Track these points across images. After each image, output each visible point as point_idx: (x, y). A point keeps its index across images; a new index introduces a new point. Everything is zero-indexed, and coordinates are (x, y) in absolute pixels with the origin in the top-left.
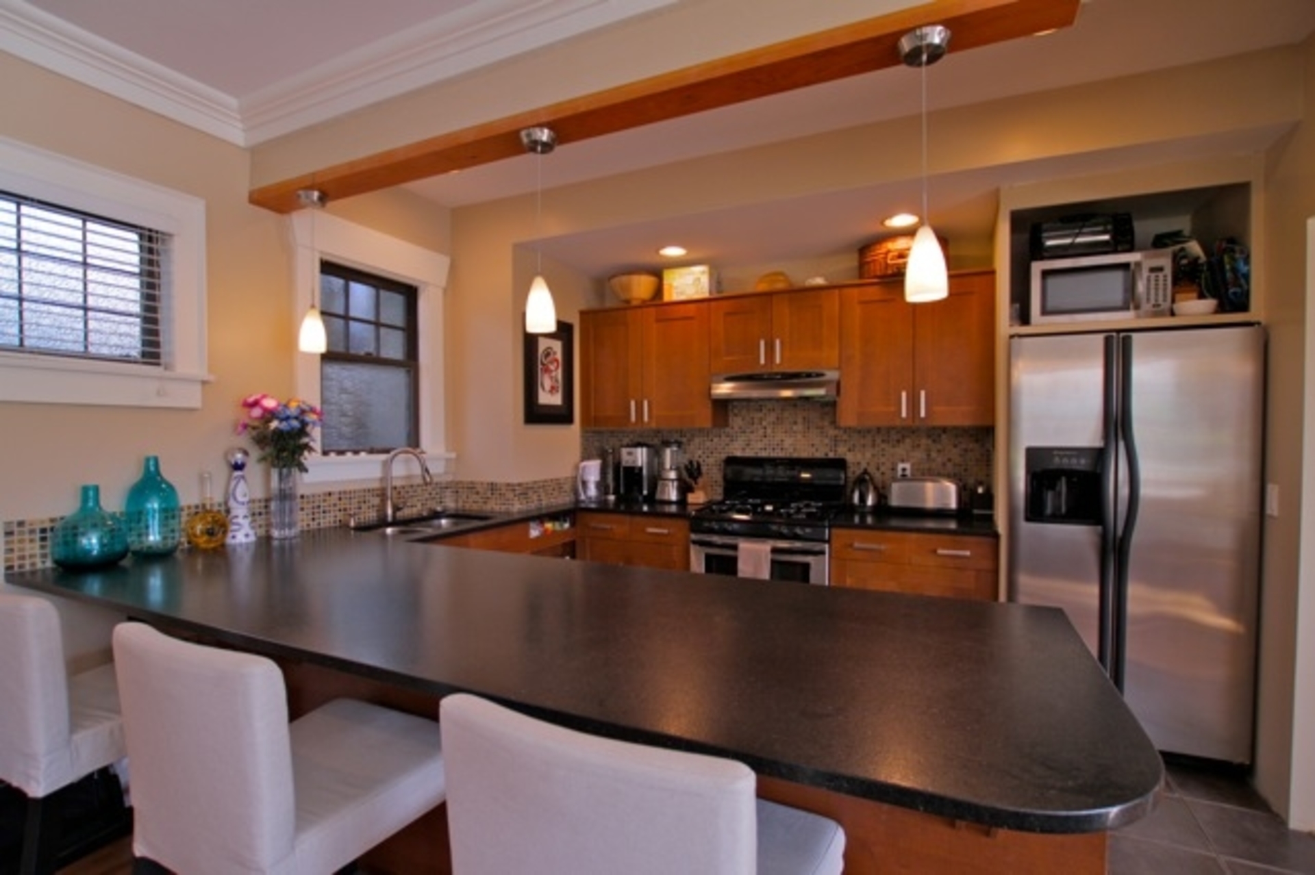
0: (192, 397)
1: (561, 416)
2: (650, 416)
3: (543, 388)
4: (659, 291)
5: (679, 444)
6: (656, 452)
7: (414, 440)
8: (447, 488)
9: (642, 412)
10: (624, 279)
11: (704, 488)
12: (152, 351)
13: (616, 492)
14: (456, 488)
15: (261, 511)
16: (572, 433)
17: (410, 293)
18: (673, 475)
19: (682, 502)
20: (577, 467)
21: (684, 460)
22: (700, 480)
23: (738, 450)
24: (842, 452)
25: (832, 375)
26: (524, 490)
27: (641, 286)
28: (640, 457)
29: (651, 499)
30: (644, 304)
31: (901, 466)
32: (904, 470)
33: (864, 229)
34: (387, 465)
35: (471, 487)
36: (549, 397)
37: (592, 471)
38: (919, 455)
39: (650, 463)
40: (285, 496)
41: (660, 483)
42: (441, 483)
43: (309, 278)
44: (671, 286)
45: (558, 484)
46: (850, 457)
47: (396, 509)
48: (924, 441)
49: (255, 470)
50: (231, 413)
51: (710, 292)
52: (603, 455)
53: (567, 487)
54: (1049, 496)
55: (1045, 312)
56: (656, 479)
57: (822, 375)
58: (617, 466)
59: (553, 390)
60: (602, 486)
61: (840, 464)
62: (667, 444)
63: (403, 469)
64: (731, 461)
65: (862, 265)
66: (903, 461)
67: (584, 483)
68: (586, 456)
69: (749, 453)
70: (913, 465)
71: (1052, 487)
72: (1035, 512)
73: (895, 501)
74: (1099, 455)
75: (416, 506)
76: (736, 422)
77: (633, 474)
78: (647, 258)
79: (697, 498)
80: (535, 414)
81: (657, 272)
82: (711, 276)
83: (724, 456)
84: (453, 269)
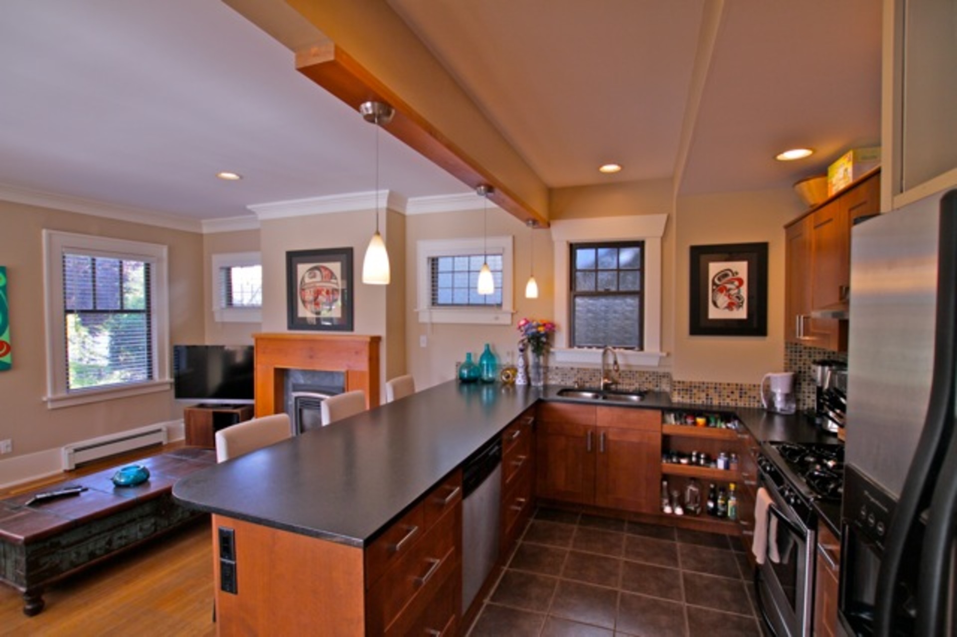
0: (506, 319)
3: (716, 305)
7: (641, 342)
8: (664, 376)
9: (801, 327)
17: (641, 246)
34: (604, 356)
42: (657, 373)
44: (832, 184)
59: (732, 305)
75: (633, 385)
80: (704, 327)
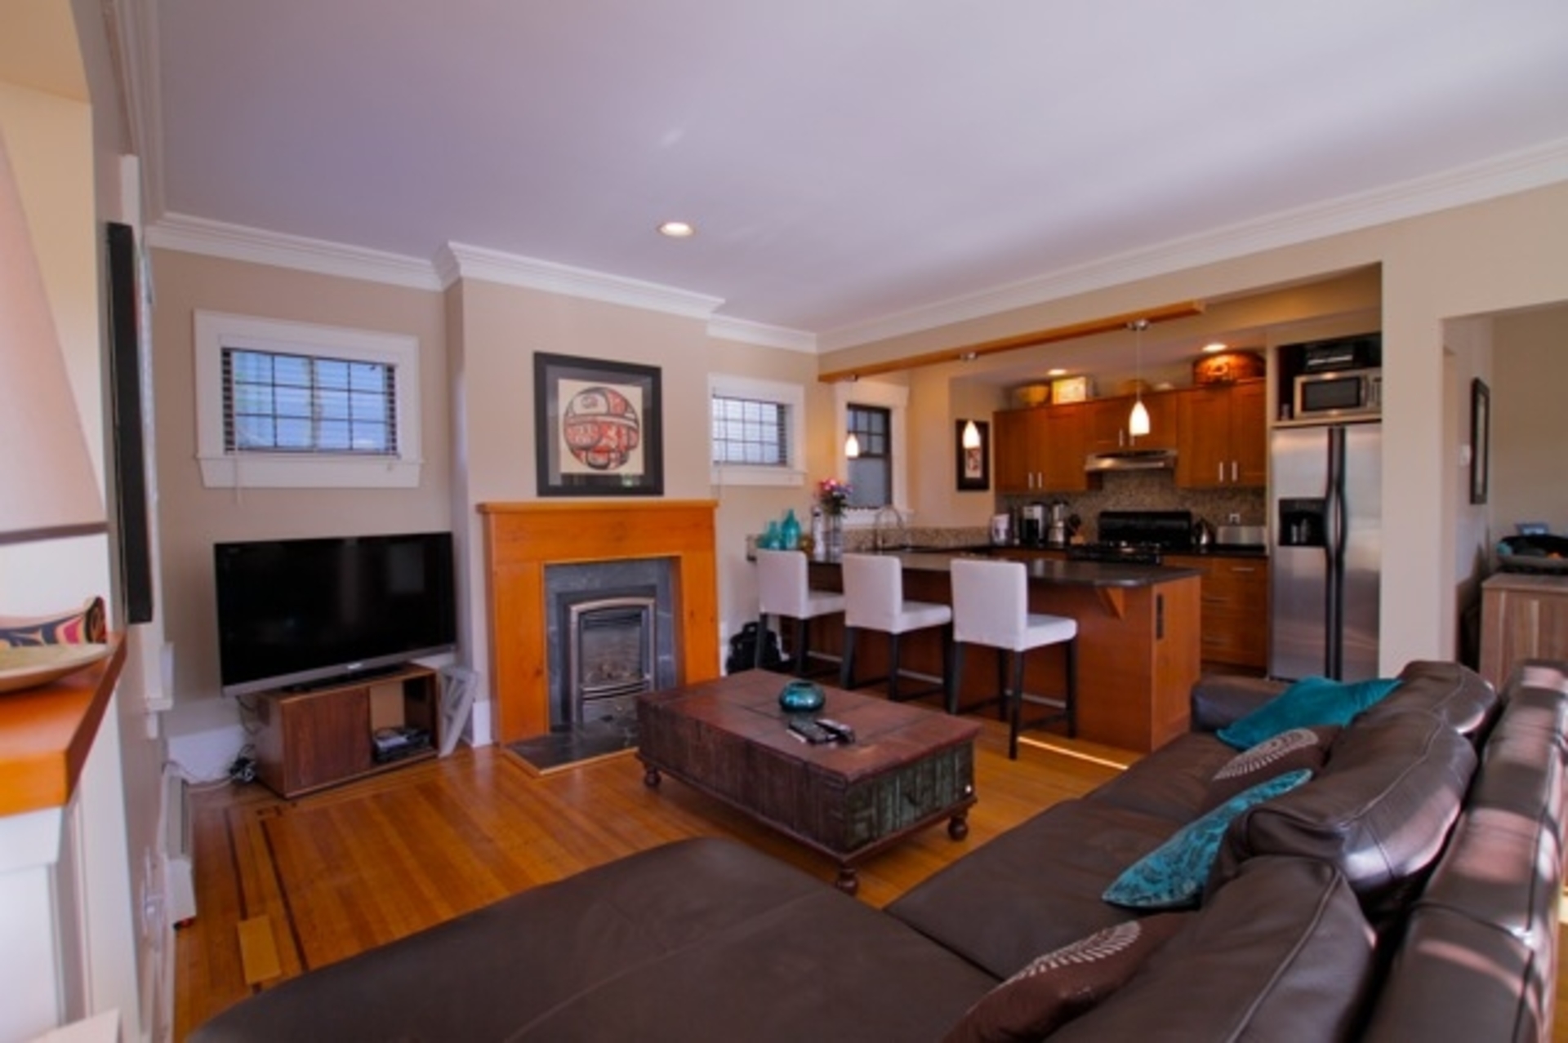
0: (799, 481)
1: (980, 485)
2: (1043, 483)
3: (969, 467)
4: (1049, 396)
5: (1066, 503)
6: (1048, 509)
7: (888, 501)
9: (1037, 481)
10: (1024, 390)
11: (1083, 534)
12: (783, 460)
13: (1020, 537)
14: (913, 532)
15: (827, 535)
16: (988, 498)
17: (885, 413)
18: (1060, 524)
19: (1067, 542)
20: (991, 520)
21: (1067, 515)
22: (1080, 528)
23: (1110, 507)
24: (1188, 506)
25: (1172, 452)
26: (957, 533)
27: (1037, 394)
28: (1037, 512)
29: (1045, 540)
30: (1041, 405)
31: (1232, 516)
32: (1234, 518)
33: (1192, 351)
34: (877, 517)
35: (923, 532)
36: (973, 473)
37: (1003, 522)
38: (1245, 508)
39: (1045, 518)
40: (836, 530)
41: (1052, 531)
42: (907, 528)
43: (844, 418)
44: (1058, 393)
45: (978, 531)
46: (1194, 510)
47: (884, 542)
48: (1250, 498)
49: (822, 518)
50: (813, 488)
51: (1087, 396)
52: (1011, 512)
53: (985, 533)
54: (1294, 529)
55: (1305, 408)
56: (1049, 527)
57: (1163, 452)
58: (1021, 519)
59: (975, 468)
60: (1010, 532)
61: (1186, 515)
62: (1056, 503)
63: (887, 519)
64: (1105, 515)
65: (1195, 374)
66: (1234, 512)
67: (997, 531)
68: (999, 511)
69: (1119, 509)
70: (1242, 516)
71: (1299, 524)
72: (1285, 540)
73: (1220, 540)
74: (1323, 503)
76: (1109, 486)
77: (1032, 523)
78: (1039, 375)
79: (1076, 540)
80: (964, 484)
81: (1048, 383)
82: (1087, 385)
83: (1099, 510)
84: (911, 398)
